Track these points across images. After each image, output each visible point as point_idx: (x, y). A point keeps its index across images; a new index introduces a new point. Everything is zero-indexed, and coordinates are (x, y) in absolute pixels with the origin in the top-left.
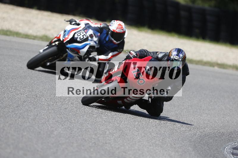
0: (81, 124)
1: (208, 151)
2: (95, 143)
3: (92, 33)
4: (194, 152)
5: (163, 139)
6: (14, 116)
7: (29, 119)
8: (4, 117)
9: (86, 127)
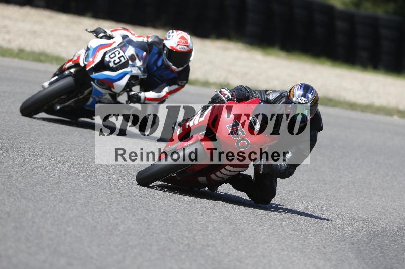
0: (165, 212)
1: (381, 259)
2: (188, 244)
3: (134, 53)
4: (357, 261)
5: (305, 238)
6: (52, 198)
7: (77, 205)
8: (35, 200)
9: (173, 218)
